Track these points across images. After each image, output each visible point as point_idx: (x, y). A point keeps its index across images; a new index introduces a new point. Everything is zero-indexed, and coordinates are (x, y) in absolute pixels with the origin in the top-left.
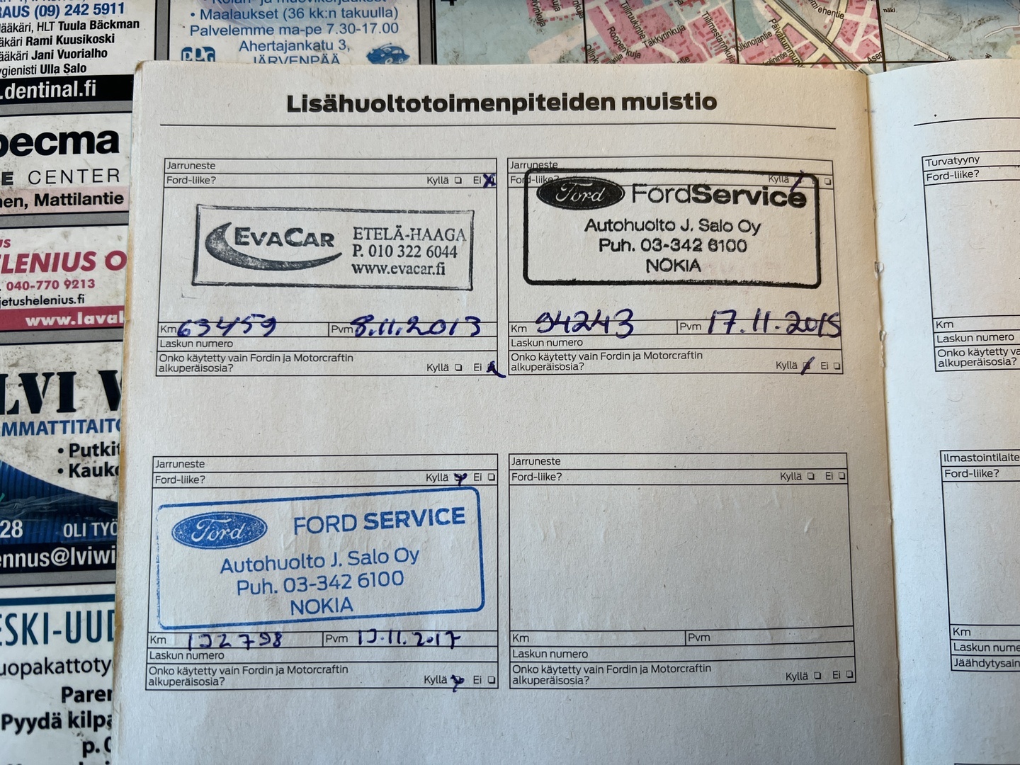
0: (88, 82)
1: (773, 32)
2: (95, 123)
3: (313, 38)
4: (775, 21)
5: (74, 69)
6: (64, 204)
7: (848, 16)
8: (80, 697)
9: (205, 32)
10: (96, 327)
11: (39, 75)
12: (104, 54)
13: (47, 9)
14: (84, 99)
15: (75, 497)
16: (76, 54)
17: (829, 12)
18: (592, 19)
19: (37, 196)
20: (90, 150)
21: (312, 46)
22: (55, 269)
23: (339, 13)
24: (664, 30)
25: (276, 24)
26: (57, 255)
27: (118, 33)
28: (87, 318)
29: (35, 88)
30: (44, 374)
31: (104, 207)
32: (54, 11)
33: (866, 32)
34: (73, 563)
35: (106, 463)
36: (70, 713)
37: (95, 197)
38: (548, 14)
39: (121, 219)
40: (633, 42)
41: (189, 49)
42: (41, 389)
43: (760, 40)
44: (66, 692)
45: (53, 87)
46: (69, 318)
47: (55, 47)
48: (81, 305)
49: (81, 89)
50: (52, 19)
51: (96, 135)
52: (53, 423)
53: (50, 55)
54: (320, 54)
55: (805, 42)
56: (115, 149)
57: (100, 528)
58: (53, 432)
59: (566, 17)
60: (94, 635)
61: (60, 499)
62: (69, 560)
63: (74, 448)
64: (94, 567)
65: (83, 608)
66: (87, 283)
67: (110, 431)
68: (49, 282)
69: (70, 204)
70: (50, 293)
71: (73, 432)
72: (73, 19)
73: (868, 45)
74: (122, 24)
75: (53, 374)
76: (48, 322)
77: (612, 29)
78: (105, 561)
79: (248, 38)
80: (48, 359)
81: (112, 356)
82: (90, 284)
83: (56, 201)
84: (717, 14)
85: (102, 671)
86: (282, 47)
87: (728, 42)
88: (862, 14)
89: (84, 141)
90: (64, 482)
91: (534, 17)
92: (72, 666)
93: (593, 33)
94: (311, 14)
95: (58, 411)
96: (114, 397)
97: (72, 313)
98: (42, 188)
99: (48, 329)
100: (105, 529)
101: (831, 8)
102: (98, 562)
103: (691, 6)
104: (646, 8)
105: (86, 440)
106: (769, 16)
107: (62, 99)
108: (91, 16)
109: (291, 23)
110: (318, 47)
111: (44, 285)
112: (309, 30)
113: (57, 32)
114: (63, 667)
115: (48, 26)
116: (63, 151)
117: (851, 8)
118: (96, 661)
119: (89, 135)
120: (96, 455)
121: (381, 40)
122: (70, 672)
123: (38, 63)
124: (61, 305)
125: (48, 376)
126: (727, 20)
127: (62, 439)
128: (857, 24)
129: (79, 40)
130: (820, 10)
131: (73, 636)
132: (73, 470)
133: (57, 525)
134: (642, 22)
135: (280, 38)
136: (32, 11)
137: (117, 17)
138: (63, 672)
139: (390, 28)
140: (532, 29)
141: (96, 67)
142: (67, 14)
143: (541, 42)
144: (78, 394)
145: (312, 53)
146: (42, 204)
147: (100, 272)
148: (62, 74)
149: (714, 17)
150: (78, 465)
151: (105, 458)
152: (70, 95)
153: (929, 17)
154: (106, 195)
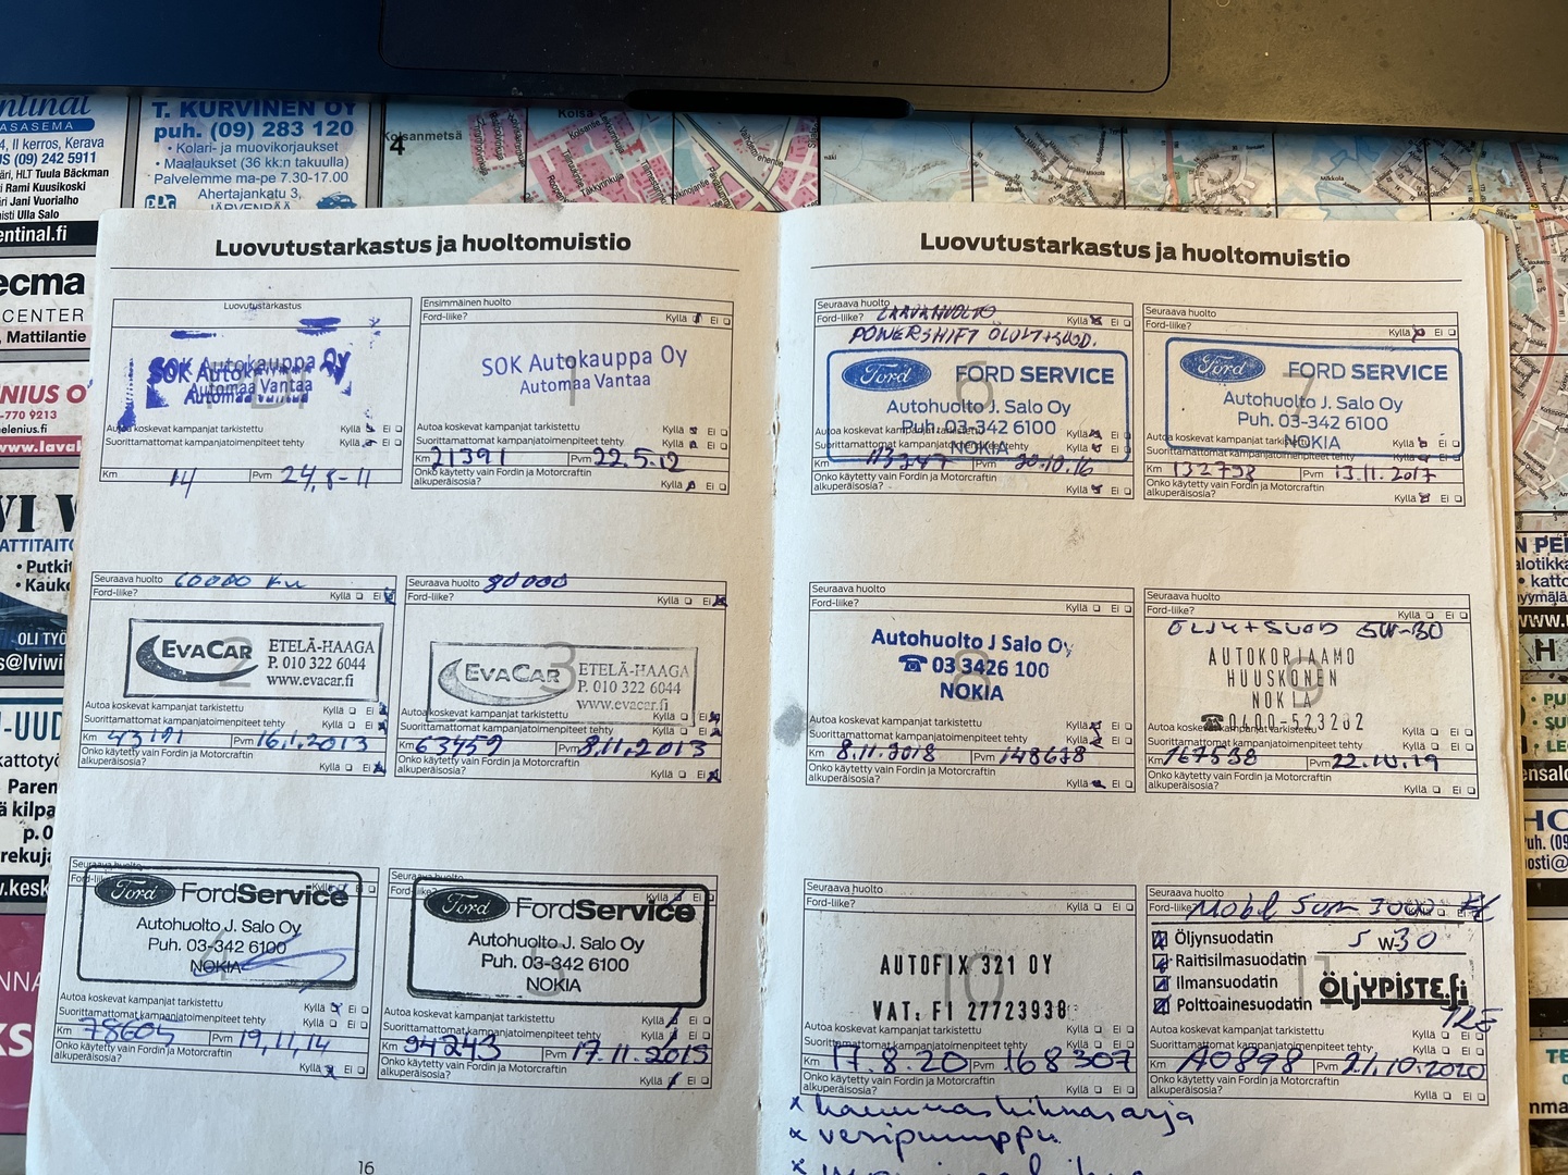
0: (60, 227)
1: (710, 180)
2: (64, 266)
3: (268, 187)
4: (713, 171)
5: (48, 215)
6: (33, 341)
7: (787, 164)
8: (25, 789)
9: (168, 180)
10: (56, 455)
11: (16, 220)
12: (75, 201)
13: (26, 157)
14: (56, 243)
15: (29, 608)
16: (50, 201)
17: (768, 160)
18: (533, 168)
19: (10, 333)
20: (59, 292)
21: (266, 194)
22: (22, 401)
23: (293, 162)
24: (602, 179)
25: (233, 173)
26: (25, 388)
27: (89, 180)
28: (49, 446)
29: (12, 232)
30: (8, 497)
31: (68, 345)
32: (32, 159)
33: (804, 180)
34: (25, 668)
35: (59, 579)
36: (15, 803)
37: (60, 335)
38: (491, 163)
39: (82, 356)
40: (571, 190)
41: (153, 197)
42: (5, 512)
43: (697, 189)
44: (13, 784)
45: (28, 232)
46: (32, 446)
47: (32, 194)
48: (44, 434)
49: (54, 234)
50: (30, 167)
51: (64, 278)
52: (14, 541)
53: (27, 202)
54: (273, 202)
55: (742, 190)
56: (80, 291)
57: (50, 638)
58: (13, 550)
59: (508, 166)
60: (40, 734)
61: (17, 610)
62: (22, 665)
63: (31, 564)
64: (43, 673)
65: (31, 708)
66: (50, 415)
67: (64, 550)
68: (16, 413)
69: (38, 341)
70: (16, 423)
71: (31, 550)
72: (49, 167)
73: (804, 193)
74: (93, 173)
75: (16, 497)
76: (14, 449)
77: (552, 178)
78: (53, 668)
79: (206, 186)
80: (12, 483)
81: (68, 482)
82: (52, 415)
83: (26, 338)
84: (656, 162)
85: (46, 766)
86: (238, 195)
87: (664, 190)
88: (801, 162)
89: (54, 283)
90: (21, 595)
91: (477, 166)
92: (19, 761)
93: (532, 182)
94: (267, 163)
95: (19, 531)
96: (68, 520)
97: (35, 441)
98: (14, 326)
99: (14, 455)
100: (55, 638)
101: (771, 155)
102: (47, 668)
103: (631, 154)
104: (587, 157)
105: (43, 557)
106: (707, 164)
107: (36, 244)
108: (66, 165)
109: (248, 172)
110: (271, 195)
111: (12, 415)
112: (264, 179)
113: (33, 179)
114: (11, 761)
115: (27, 174)
116: (34, 292)
117: (791, 156)
118: (41, 757)
119: (58, 277)
120: (50, 571)
121: (331, 189)
122: (17, 766)
123: (16, 209)
124: (26, 434)
125: (11, 498)
126: (665, 168)
127: (21, 556)
128: (796, 172)
129: (53, 188)
130: (760, 158)
131: (22, 734)
132: (29, 584)
133: (13, 633)
134: (582, 170)
135: (236, 187)
136: (12, 159)
137: (89, 166)
138: (11, 765)
139: (340, 177)
140: (475, 177)
141: (68, 214)
142: (43, 162)
143: (482, 190)
144: (37, 515)
145: (267, 201)
146: (13, 341)
147: (62, 404)
148: (37, 220)
149: (652, 165)
150: (34, 580)
151: (58, 574)
152: (43, 239)
153: (871, 164)
154: (70, 334)
